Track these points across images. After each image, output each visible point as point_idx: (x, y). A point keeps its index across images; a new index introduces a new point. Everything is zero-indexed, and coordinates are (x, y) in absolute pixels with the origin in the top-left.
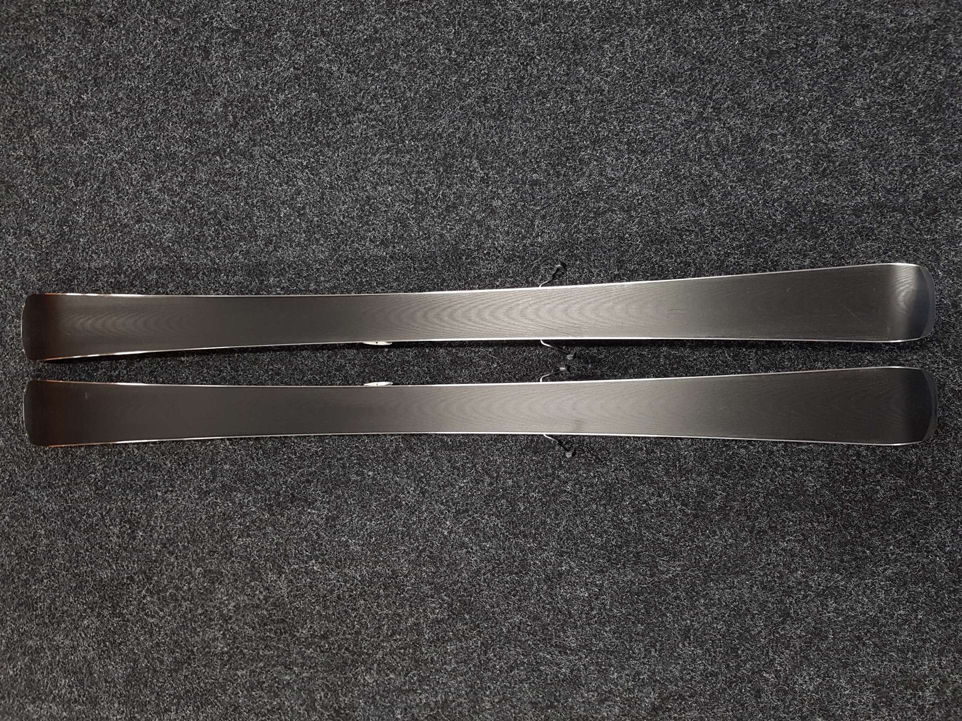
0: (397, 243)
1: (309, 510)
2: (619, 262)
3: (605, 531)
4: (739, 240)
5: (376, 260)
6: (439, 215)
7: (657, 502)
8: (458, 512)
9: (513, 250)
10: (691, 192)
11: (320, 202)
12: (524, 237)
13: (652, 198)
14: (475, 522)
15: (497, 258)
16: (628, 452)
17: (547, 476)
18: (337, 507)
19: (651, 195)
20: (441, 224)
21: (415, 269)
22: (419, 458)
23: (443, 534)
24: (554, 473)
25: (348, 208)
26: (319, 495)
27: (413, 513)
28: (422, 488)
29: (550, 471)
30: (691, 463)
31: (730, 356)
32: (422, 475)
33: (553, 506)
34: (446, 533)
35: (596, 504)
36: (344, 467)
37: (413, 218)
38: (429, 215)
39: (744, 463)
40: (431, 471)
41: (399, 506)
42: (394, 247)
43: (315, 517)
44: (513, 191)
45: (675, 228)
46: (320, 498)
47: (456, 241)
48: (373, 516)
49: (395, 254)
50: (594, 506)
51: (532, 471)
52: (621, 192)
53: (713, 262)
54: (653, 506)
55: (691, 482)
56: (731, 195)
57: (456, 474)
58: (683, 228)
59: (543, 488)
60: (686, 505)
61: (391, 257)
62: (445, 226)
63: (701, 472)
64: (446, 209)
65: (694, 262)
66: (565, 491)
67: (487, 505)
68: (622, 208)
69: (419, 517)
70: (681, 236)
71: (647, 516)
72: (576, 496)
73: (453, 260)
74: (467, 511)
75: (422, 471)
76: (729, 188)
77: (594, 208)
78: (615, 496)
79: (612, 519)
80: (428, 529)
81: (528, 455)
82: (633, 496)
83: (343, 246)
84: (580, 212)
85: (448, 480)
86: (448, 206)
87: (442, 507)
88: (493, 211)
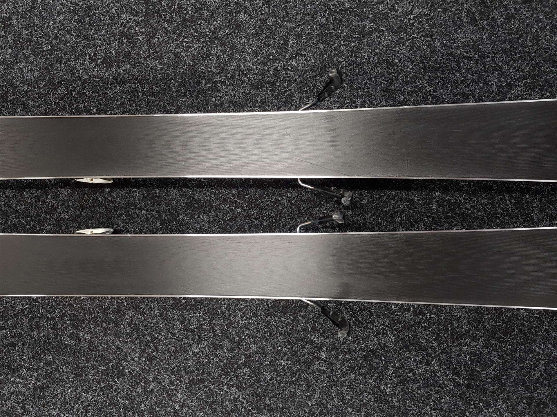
0: (122, 62)
1: (13, 379)
2: (387, 92)
3: (365, 405)
4: (523, 71)
5: (97, 82)
6: (174, 31)
7: (425, 371)
8: (192, 383)
9: (262, 74)
10: (470, 13)
11: (30, 11)
12: (275, 60)
13: (425, 18)
14: (212, 394)
15: (242, 83)
16: (393, 312)
17: (298, 340)
18: (47, 375)
19: (425, 15)
20: (176, 40)
21: (144, 93)
22: (146, 320)
23: (173, 408)
24: (306, 337)
25: (64, 20)
26: (25, 362)
27: (138, 384)
28: (149, 355)
29: (302, 335)
30: (464, 326)
31: (511, 203)
32: (149, 338)
33: (304, 375)
34: (177, 407)
35: (355, 373)
36: (54, 329)
37: (142, 33)
38: (161, 30)
39: (523, 325)
40: (160, 334)
41: (121, 375)
42: (119, 67)
43: (20, 387)
44: (263, 4)
45: (451, 54)
46: (26, 365)
47: (193, 61)
48: (90, 387)
49: (120, 74)
50: (352, 376)
51: (281, 334)
52: (390, 10)
53: (493, 94)
54: (420, 375)
55: (465, 348)
56: (515, 18)
57: (190, 337)
58: (461, 54)
59: (293, 354)
60: (458, 374)
61: (115, 79)
62: (182, 43)
63: (475, 337)
64: (183, 24)
65: (472, 94)
66: (319, 358)
67: (227, 374)
68: (391, 29)
69: (145, 388)
70: (458, 63)
71: (412, 387)
72: (332, 364)
73: (190, 84)
74: (202, 381)
75: (150, 335)
76: (513, 10)
77: (359, 27)
78: (377, 364)
79: (373, 392)
80: (156, 403)
81: (275, 316)
82: (397, 365)
83: (57, 65)
84: (342, 31)
85: (181, 345)
86: (184, 20)
87: (173, 376)
88: (239, 28)
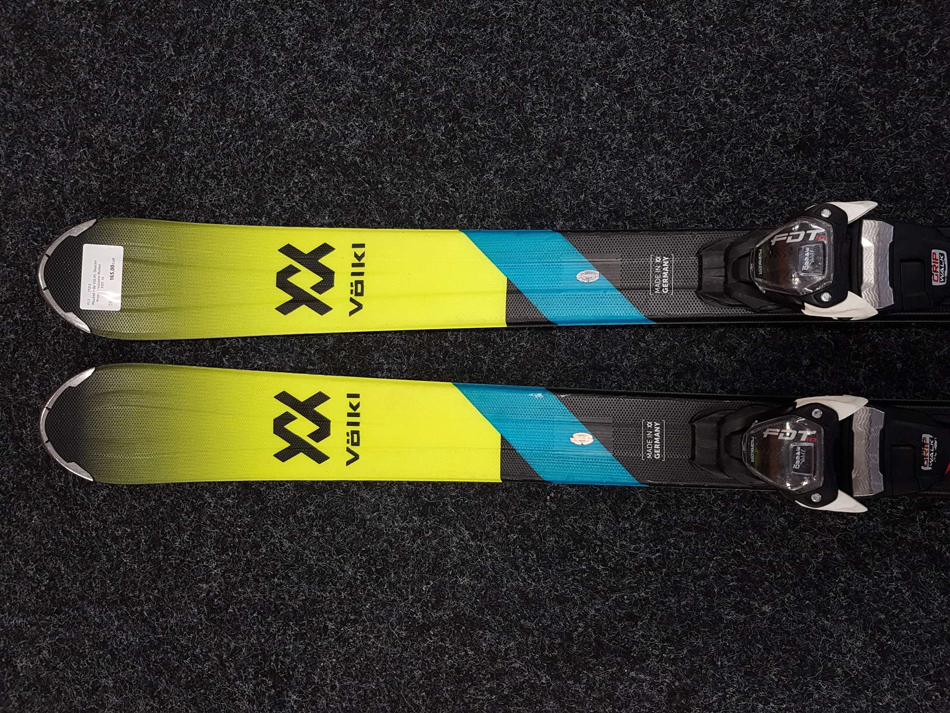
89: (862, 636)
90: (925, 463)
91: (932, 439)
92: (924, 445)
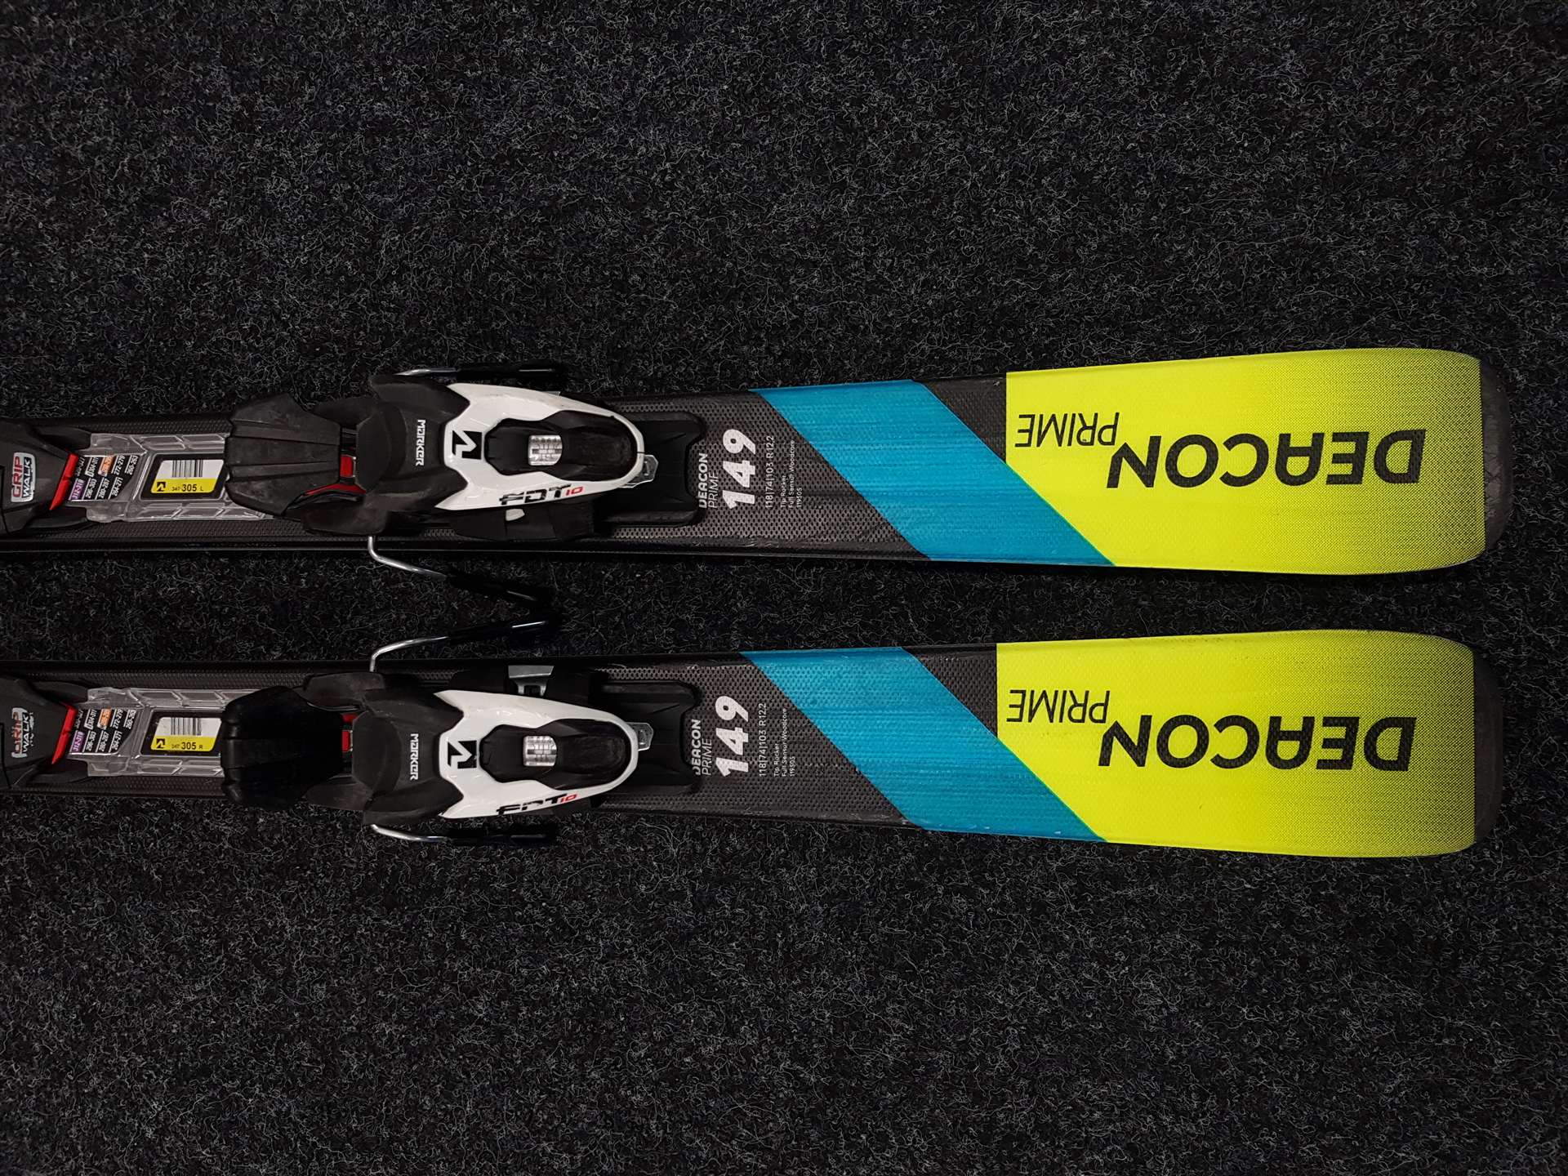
89: (61, 996)
90: (17, 748)
91: (26, 715)
92: (14, 722)
